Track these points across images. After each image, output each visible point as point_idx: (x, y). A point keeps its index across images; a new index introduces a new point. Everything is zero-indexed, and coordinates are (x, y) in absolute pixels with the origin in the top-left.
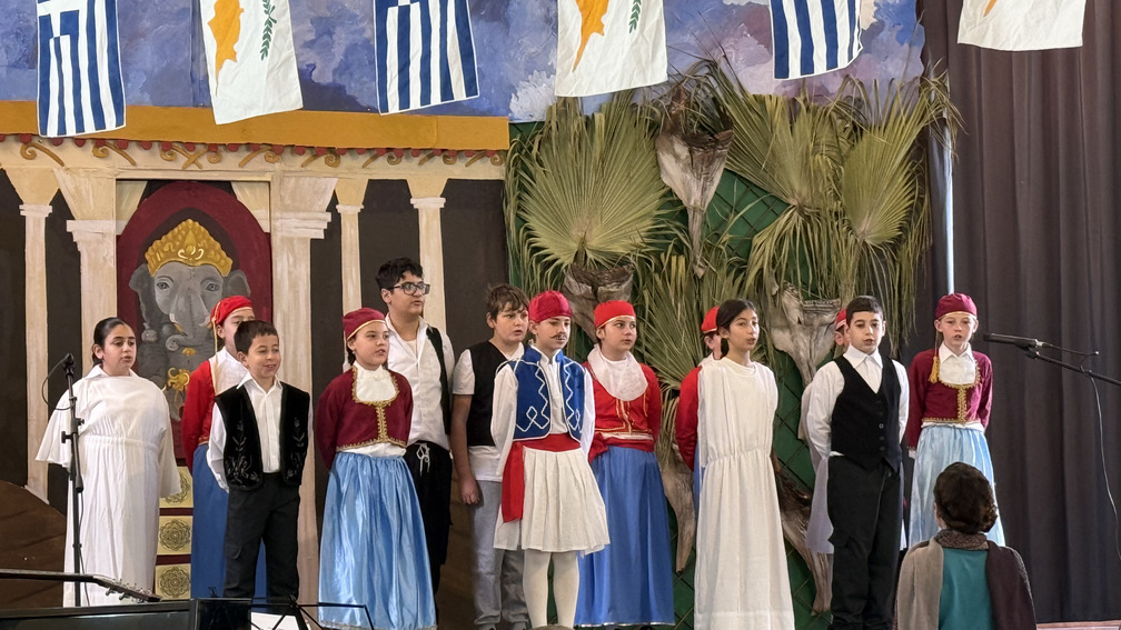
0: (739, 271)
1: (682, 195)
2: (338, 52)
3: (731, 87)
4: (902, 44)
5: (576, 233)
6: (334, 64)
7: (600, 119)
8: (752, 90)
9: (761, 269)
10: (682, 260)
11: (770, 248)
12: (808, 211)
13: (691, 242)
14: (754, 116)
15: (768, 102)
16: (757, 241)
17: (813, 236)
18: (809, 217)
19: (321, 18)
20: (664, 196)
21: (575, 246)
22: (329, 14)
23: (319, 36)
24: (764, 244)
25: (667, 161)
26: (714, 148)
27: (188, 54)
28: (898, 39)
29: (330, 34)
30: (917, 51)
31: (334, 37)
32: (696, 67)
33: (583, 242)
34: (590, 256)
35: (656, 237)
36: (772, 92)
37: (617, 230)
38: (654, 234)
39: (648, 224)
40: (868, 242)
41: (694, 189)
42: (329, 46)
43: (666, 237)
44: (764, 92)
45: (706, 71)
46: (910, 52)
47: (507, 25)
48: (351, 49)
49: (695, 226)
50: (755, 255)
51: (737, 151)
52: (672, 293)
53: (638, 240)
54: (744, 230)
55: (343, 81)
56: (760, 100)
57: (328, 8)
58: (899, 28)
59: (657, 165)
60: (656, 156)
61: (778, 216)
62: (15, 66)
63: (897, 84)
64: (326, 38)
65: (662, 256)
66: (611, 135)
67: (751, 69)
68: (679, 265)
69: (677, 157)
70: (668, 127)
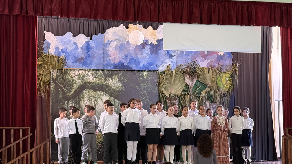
0: (199, 98)
1: (188, 84)
2: (129, 60)
3: (198, 66)
4: (229, 58)
5: (170, 91)
6: (128, 62)
7: (174, 71)
8: (201, 66)
9: (202, 98)
10: (188, 95)
11: (204, 94)
12: (211, 87)
13: (190, 93)
14: (202, 71)
15: (204, 68)
16: (202, 93)
17: (212, 92)
18: (211, 88)
19: (126, 54)
20: (186, 84)
21: (169, 93)
22: (127, 53)
23: (125, 57)
24: (203, 93)
25: (186, 78)
26: (194, 76)
27: (103, 60)
28: (228, 57)
29: (127, 57)
30: (231, 59)
31: (128, 57)
32: (191, 62)
33: (171, 93)
34: (172, 95)
35: (184, 92)
36: (205, 66)
37: (177, 90)
38: (183, 91)
39: (182, 89)
40: (222, 93)
41: (190, 83)
42: (127, 59)
43: (186, 92)
44: (204, 67)
45: (193, 63)
46: (230, 59)
47: (158, 55)
48: (131, 59)
49: (191, 90)
50: (201, 95)
51: (198, 77)
52: (186, 102)
53: (180, 92)
54: (200, 90)
55: (129, 65)
56: (203, 68)
57: (127, 52)
58: (228, 55)
59: (184, 79)
60: (184, 78)
61: (206, 88)
62: (73, 62)
63: (228, 65)
64: (126, 57)
65: (185, 95)
66: (176, 74)
67: (201, 63)
68: (187, 97)
69: (187, 78)
70: (186, 73)
